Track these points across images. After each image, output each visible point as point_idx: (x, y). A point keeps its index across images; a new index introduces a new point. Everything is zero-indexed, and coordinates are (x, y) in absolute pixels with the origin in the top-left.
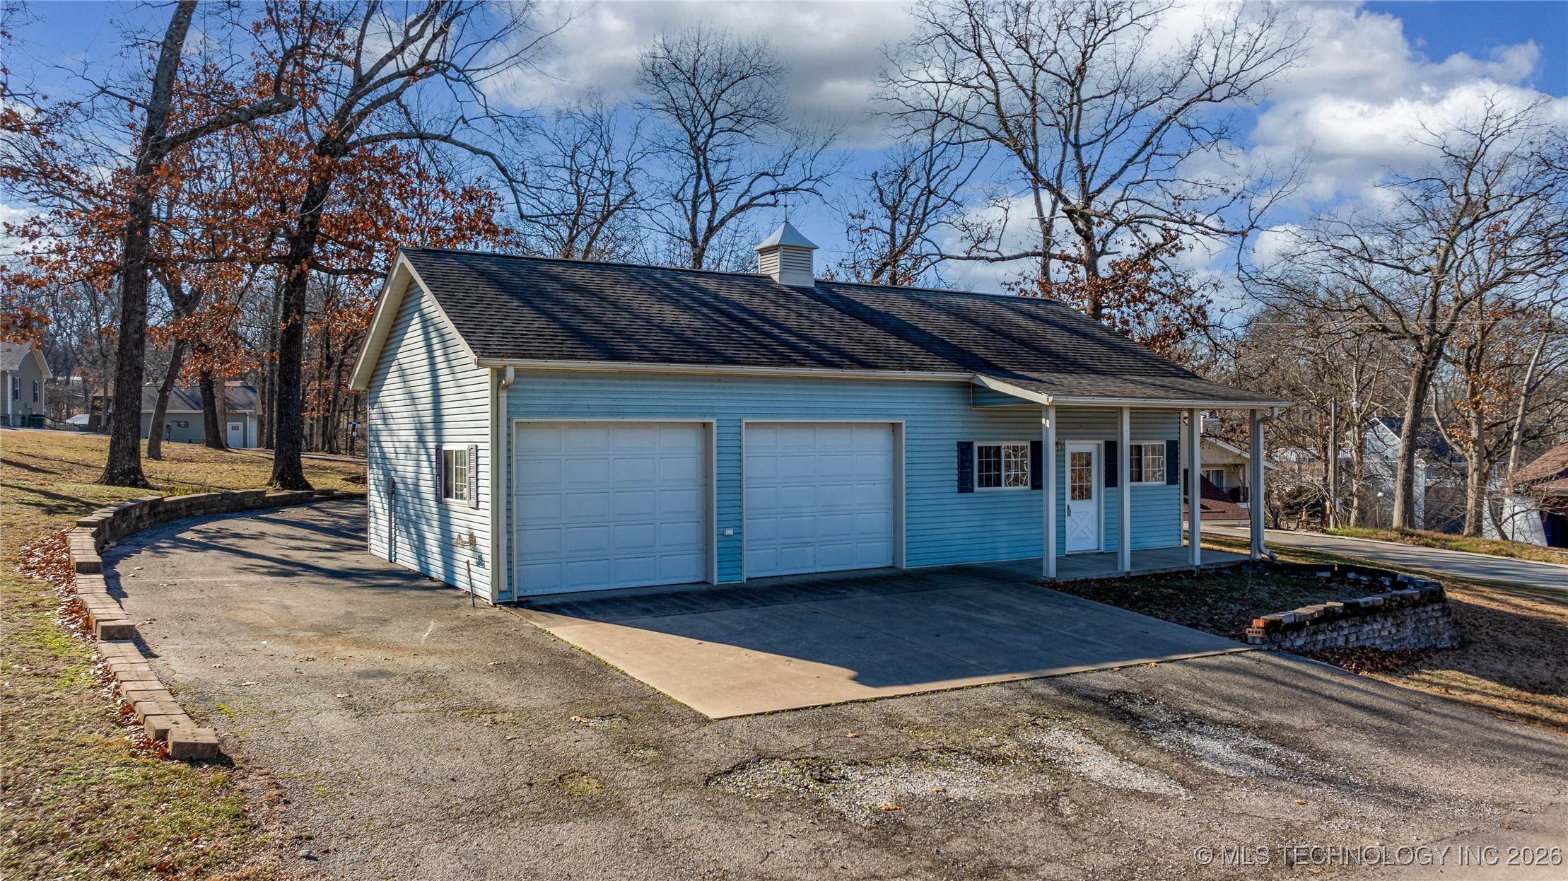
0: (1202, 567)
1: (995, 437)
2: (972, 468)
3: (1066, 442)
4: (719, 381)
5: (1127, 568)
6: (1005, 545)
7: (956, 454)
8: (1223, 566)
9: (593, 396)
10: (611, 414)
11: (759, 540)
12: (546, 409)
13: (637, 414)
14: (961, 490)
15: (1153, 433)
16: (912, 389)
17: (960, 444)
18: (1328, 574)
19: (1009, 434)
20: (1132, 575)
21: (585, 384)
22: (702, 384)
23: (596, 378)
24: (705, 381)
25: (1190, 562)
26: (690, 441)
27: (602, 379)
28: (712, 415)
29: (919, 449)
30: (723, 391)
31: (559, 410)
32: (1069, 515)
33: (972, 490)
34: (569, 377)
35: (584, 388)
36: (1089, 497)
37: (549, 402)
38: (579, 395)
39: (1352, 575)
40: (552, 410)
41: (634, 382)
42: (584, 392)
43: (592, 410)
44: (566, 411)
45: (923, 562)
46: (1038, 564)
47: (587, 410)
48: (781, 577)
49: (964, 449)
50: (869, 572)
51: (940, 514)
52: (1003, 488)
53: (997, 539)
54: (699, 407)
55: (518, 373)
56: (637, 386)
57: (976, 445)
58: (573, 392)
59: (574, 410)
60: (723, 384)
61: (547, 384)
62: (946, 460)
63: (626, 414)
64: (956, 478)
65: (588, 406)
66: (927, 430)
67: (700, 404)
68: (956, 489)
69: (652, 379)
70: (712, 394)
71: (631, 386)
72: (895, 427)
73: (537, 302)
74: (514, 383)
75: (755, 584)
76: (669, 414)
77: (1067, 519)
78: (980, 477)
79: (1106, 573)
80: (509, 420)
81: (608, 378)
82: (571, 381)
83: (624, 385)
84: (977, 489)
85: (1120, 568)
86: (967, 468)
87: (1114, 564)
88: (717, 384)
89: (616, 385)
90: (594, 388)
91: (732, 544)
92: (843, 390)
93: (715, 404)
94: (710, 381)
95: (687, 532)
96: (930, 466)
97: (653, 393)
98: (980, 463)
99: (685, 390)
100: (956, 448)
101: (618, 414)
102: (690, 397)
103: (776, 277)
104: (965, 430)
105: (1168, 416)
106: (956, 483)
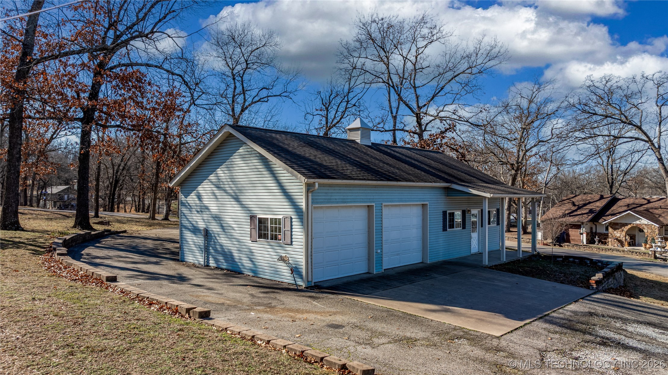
0: (522, 258)
1: (453, 209)
2: (447, 221)
3: (472, 210)
4: (375, 187)
5: (505, 260)
6: (455, 251)
7: (442, 216)
9: (337, 194)
12: (323, 201)
15: (493, 206)
16: (430, 190)
17: (443, 212)
18: (561, 259)
19: (457, 207)
20: (506, 262)
21: (334, 190)
22: (370, 189)
25: (518, 256)
26: (362, 213)
28: (374, 202)
29: (432, 214)
30: (377, 192)
31: (326, 201)
32: (472, 238)
33: (446, 230)
35: (335, 191)
36: (476, 231)
37: (323, 198)
38: (333, 194)
39: (571, 259)
43: (337, 201)
44: (329, 201)
45: (434, 260)
47: (335, 201)
49: (445, 213)
51: (438, 240)
52: (455, 229)
53: (453, 249)
54: (370, 199)
55: (320, 185)
56: (351, 190)
57: (448, 212)
58: (331, 193)
59: (332, 201)
60: (377, 189)
61: (323, 190)
62: (439, 218)
64: (442, 225)
65: (336, 199)
66: (435, 206)
67: (370, 197)
68: (443, 230)
69: (355, 187)
70: (373, 193)
71: (349, 190)
74: (318, 189)
76: (361, 202)
77: (471, 240)
78: (449, 225)
79: (499, 262)
82: (331, 188)
84: (448, 229)
86: (445, 221)
87: (500, 259)
88: (375, 189)
89: (344, 190)
90: (337, 191)
91: (379, 256)
92: (411, 191)
93: (375, 197)
94: (373, 188)
95: (363, 251)
96: (435, 221)
97: (356, 193)
98: (449, 219)
99: (366, 192)
100: (442, 214)
101: (345, 202)
102: (367, 194)
103: (358, 141)
104: (445, 206)
105: (496, 199)
106: (442, 228)
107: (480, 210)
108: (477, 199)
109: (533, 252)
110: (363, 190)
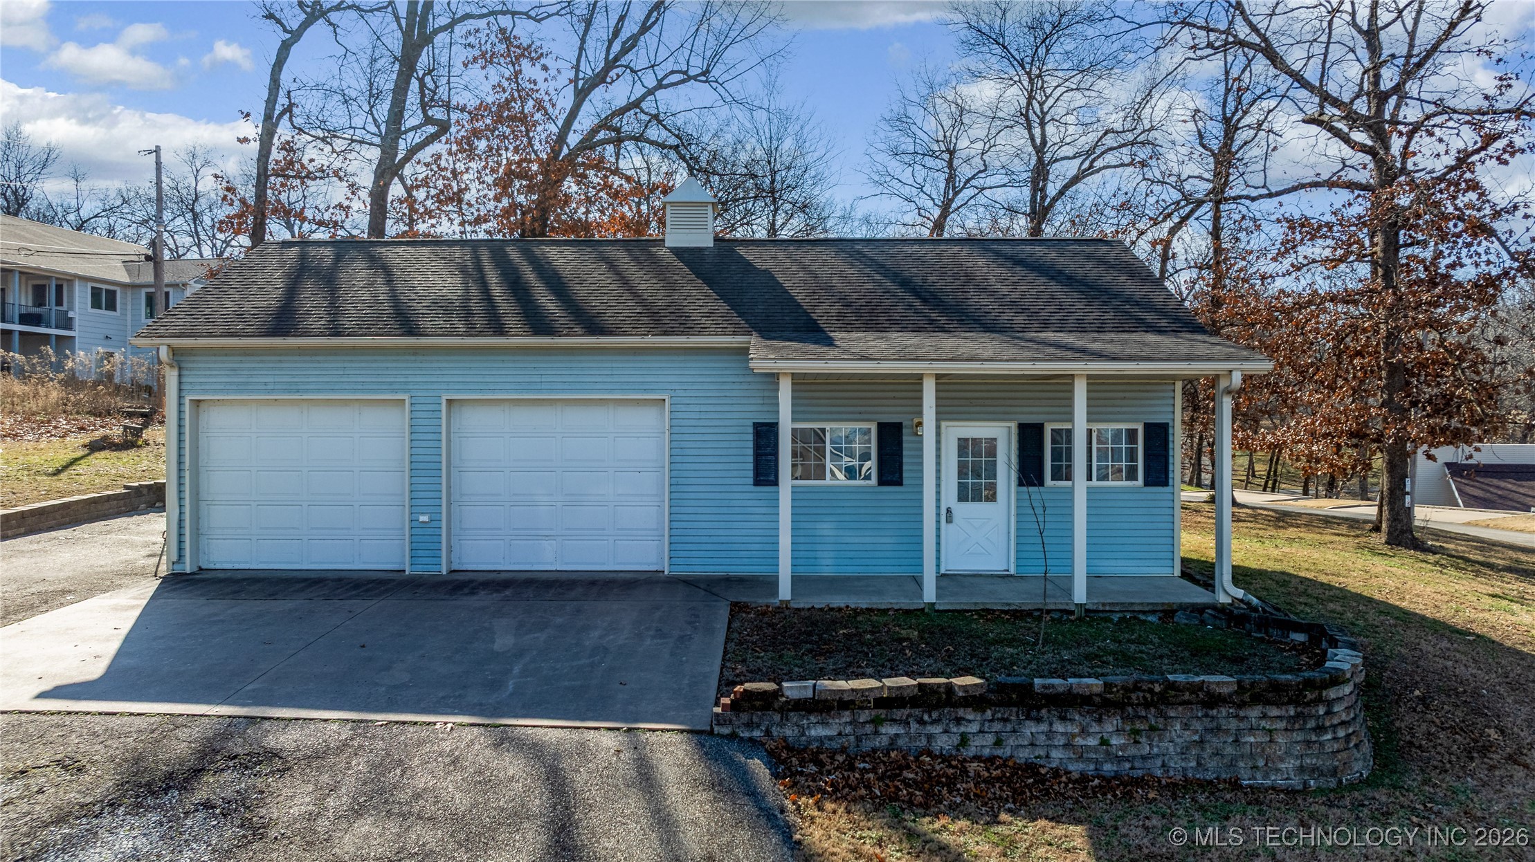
0: (1090, 607)
1: (815, 416)
3: (944, 424)
4: (415, 354)
6: (832, 554)
7: (746, 437)
8: (1137, 608)
10: (289, 391)
12: (222, 387)
13: (319, 391)
14: (757, 483)
16: (682, 358)
17: (755, 426)
19: (831, 413)
20: (937, 607)
21: (262, 362)
22: (394, 358)
23: (275, 355)
24: (398, 354)
25: (1072, 597)
26: (393, 419)
27: (280, 355)
28: (405, 391)
29: (692, 430)
30: (420, 365)
32: (949, 521)
33: (775, 483)
34: (246, 355)
35: (261, 365)
36: (992, 498)
37: (223, 380)
38: (255, 373)
40: (228, 387)
41: (314, 358)
42: (261, 369)
43: (269, 387)
44: (242, 388)
47: (264, 387)
48: (499, 572)
49: (762, 431)
51: (725, 510)
52: (828, 482)
53: (818, 547)
54: (391, 383)
55: (189, 352)
56: (319, 362)
58: (250, 369)
59: (250, 387)
60: (421, 358)
61: (223, 362)
62: (734, 444)
63: (307, 391)
64: (749, 467)
65: (266, 384)
66: (703, 408)
67: (392, 380)
68: (751, 481)
71: (312, 362)
76: (355, 391)
77: (947, 527)
80: (180, 397)
81: (287, 355)
82: (248, 358)
83: (304, 362)
86: (767, 454)
88: (413, 358)
89: (296, 362)
90: (271, 365)
91: (429, 531)
92: (580, 361)
93: (410, 380)
94: (405, 354)
96: (707, 452)
99: (375, 365)
100: (751, 430)
101: (298, 391)
102: (380, 372)
104: (766, 408)
105: (1149, 387)
106: (751, 474)
107: (1013, 425)
108: (990, 387)
110: (362, 361)
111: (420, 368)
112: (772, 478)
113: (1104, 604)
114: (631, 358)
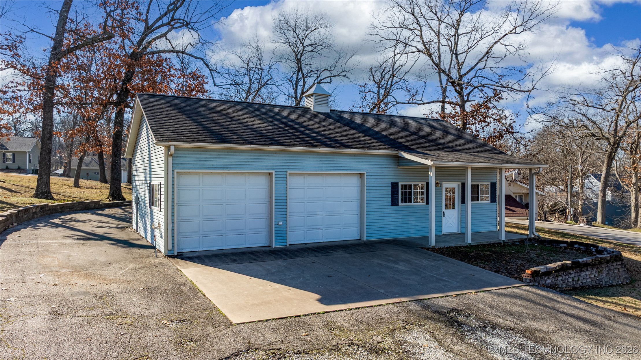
0: (505, 241)
1: (409, 180)
2: (398, 194)
3: (443, 183)
4: (276, 153)
5: (469, 241)
6: (413, 230)
7: (390, 188)
8: (515, 241)
9: (215, 160)
10: (223, 168)
11: (296, 227)
12: (192, 166)
13: (236, 168)
14: (392, 205)
15: (485, 179)
16: (370, 158)
17: (392, 184)
18: (565, 245)
19: (416, 179)
20: (472, 245)
21: (211, 155)
22: (268, 155)
23: (216, 152)
24: (269, 153)
25: (500, 238)
26: (263, 181)
27: (219, 152)
28: (273, 169)
29: (373, 185)
30: (278, 158)
31: (198, 166)
32: (444, 216)
33: (398, 205)
34: (203, 151)
35: (210, 156)
36: (454, 208)
37: (193, 162)
39: (576, 246)
40: (194, 166)
41: (234, 154)
42: (210, 158)
43: (215, 166)
44: (202, 166)
45: (374, 238)
46: (427, 239)
47: (212, 166)
48: (306, 244)
49: (394, 186)
50: (348, 242)
51: (383, 215)
52: (413, 204)
53: (410, 227)
54: (267, 166)
55: (176, 149)
56: (236, 155)
57: (400, 184)
58: (205, 158)
59: (206, 166)
60: (278, 155)
61: (192, 154)
62: (385, 191)
63: (231, 168)
64: (390, 199)
66: (376, 177)
67: (267, 164)
68: (390, 204)
69: (243, 152)
70: (273, 159)
71: (233, 155)
72: (361, 175)
73: (195, 117)
74: (175, 153)
75: (292, 248)
76: (252, 169)
77: (443, 218)
78: (402, 199)
79: (459, 244)
80: (173, 171)
81: (222, 152)
82: (204, 153)
83: (230, 155)
84: (400, 204)
85: (466, 241)
86: (395, 194)
87: (464, 239)
88: (275, 155)
89: (226, 155)
90: (215, 156)
91: (282, 229)
92: (336, 158)
93: (274, 164)
94: (272, 153)
95: (261, 223)
96: (378, 194)
97: (244, 159)
98: (402, 193)
99: (259, 158)
100: (390, 185)
101: (227, 168)
102: (262, 161)
103: (312, 108)
104: (395, 177)
105: (491, 171)
106: (390, 202)
107: (460, 183)
108: (455, 171)
109: (531, 235)
110: (255, 156)
111: (278, 159)
112: (397, 203)
113: (508, 240)
114: (353, 157)
